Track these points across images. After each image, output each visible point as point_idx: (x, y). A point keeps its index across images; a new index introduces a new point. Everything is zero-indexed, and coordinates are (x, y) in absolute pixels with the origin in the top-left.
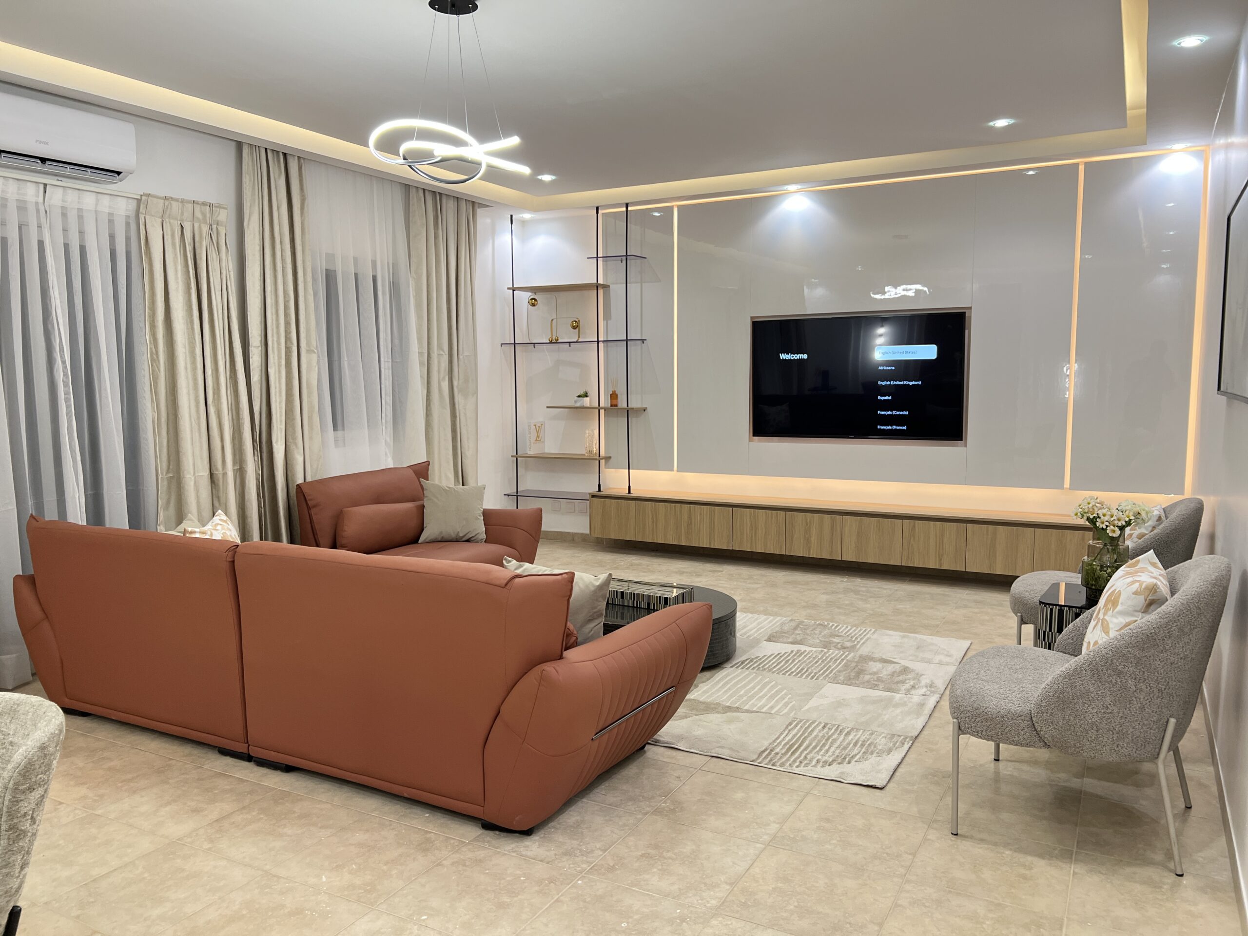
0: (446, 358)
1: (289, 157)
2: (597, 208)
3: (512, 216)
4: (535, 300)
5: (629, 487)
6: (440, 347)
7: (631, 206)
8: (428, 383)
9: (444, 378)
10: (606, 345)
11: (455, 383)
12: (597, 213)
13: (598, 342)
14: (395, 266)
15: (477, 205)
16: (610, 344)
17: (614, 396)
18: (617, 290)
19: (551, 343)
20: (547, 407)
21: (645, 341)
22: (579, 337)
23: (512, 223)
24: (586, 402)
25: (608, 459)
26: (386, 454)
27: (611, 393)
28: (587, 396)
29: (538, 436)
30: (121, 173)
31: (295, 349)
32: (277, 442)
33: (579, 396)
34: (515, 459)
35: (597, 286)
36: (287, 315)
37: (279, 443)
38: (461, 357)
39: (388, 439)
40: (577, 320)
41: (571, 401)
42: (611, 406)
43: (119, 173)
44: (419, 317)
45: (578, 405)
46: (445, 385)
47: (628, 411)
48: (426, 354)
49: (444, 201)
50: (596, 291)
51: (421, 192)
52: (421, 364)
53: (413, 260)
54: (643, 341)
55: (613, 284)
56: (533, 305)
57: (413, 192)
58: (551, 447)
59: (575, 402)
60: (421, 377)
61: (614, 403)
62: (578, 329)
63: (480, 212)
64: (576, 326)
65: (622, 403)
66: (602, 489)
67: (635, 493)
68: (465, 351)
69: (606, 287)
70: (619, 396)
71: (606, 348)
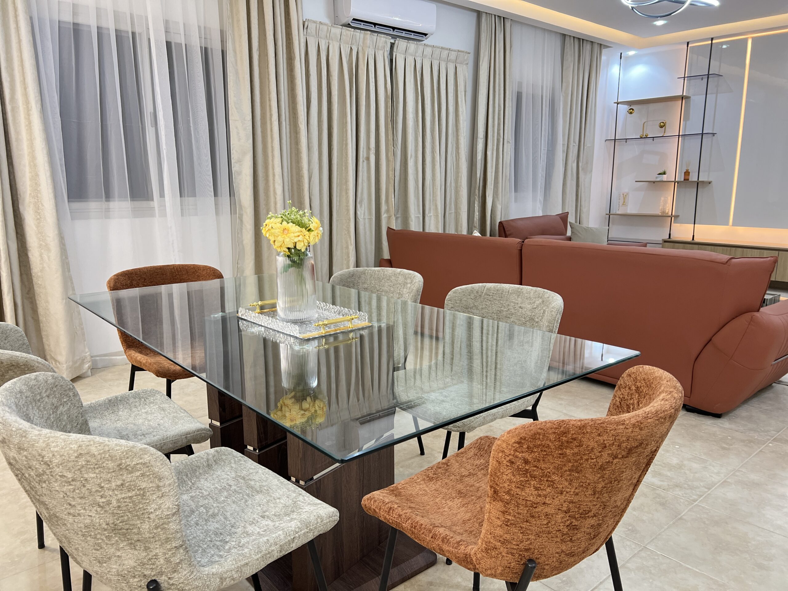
0: (577, 147)
1: (506, 20)
2: (688, 43)
3: (621, 54)
4: (633, 109)
5: (693, 236)
6: (574, 142)
7: (715, 40)
8: (566, 164)
9: (574, 161)
10: (683, 138)
11: (580, 164)
12: (688, 46)
13: (679, 136)
14: (553, 90)
15: (602, 47)
16: (686, 138)
17: (687, 173)
18: (697, 100)
19: (641, 138)
20: (636, 181)
21: (715, 135)
22: (665, 132)
23: (621, 58)
24: (664, 178)
25: (677, 217)
26: (539, 208)
27: (685, 171)
28: (665, 174)
29: (624, 202)
30: (427, 34)
31: (502, 140)
32: (489, 196)
33: (659, 174)
34: (608, 216)
35: (682, 98)
36: (499, 119)
37: (490, 197)
38: (585, 147)
39: (541, 198)
40: (664, 122)
41: (653, 177)
42: (684, 180)
43: (426, 35)
44: (564, 121)
45: (658, 180)
46: (575, 165)
47: (698, 183)
48: (566, 145)
49: (585, 44)
50: (681, 101)
51: (572, 39)
52: (563, 151)
53: (564, 84)
54: (714, 134)
55: (694, 95)
56: (631, 113)
57: (567, 39)
58: (631, 209)
59: (657, 178)
60: (563, 160)
61: (687, 178)
62: (664, 127)
63: (604, 51)
64: (662, 126)
65: (693, 177)
66: (671, 237)
67: (697, 240)
68: (588, 144)
69: (687, 98)
70: (690, 174)
71: (684, 140)
